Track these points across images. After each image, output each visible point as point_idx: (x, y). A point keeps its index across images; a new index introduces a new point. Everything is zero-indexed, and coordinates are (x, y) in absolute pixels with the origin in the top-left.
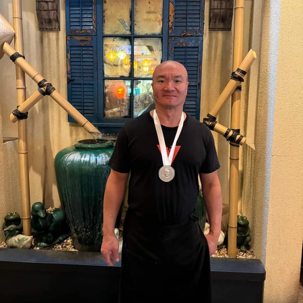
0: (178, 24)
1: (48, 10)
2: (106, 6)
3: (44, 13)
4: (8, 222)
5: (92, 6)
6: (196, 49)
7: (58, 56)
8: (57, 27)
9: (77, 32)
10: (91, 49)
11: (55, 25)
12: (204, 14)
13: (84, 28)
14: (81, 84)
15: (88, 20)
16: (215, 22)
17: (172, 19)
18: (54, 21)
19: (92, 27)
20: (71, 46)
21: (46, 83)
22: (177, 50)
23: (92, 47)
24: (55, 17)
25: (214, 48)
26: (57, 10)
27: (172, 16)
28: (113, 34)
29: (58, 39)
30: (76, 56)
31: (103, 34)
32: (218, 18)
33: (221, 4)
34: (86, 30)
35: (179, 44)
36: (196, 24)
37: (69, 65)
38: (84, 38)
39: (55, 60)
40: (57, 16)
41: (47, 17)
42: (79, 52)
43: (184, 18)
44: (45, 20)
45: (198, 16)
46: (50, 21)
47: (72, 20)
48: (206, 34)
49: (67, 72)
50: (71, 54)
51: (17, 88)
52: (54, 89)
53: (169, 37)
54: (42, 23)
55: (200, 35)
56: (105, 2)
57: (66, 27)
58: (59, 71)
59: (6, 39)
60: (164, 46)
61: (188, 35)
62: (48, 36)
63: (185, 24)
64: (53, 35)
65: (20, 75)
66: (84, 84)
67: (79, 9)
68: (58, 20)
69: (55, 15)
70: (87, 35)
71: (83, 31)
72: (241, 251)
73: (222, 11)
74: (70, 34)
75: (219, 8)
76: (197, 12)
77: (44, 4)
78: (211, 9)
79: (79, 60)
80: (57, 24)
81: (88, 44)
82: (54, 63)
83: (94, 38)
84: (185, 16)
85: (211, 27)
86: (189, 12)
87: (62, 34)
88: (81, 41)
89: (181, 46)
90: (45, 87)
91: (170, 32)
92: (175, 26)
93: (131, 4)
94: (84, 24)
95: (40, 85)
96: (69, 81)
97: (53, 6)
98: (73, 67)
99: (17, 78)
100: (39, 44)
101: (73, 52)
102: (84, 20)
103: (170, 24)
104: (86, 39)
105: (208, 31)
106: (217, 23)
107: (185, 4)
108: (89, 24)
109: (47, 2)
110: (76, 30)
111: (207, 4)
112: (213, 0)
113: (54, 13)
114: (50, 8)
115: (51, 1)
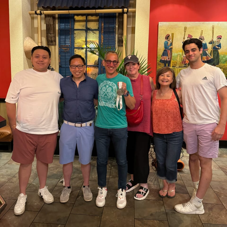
1: (51, 37)
2: (75, 35)
3: (49, 38)
5: (69, 35)
7: (55, 56)
8: (55, 44)
9: (63, 46)
10: (69, 53)
11: (54, 43)
12: (115, 39)
13: (66, 44)
14: (64, 68)
15: (68, 41)
16: (120, 43)
17: (102, 42)
18: (54, 42)
19: (69, 44)
20: (61, 52)
21: (51, 68)
23: (69, 52)
24: (54, 40)
26: (55, 37)
27: (102, 40)
28: (78, 47)
29: (55, 49)
30: (63, 56)
31: (74, 47)
34: (67, 45)
36: (112, 44)
37: (60, 60)
39: (54, 57)
40: (55, 39)
41: (51, 40)
42: (64, 54)
44: (50, 41)
46: (52, 41)
47: (61, 41)
49: (59, 63)
50: (61, 55)
54: (49, 42)
55: (114, 48)
56: (75, 34)
57: (59, 44)
58: (55, 62)
61: (109, 48)
62: (51, 47)
63: (107, 44)
64: (53, 47)
66: (66, 68)
67: (64, 36)
68: (55, 41)
69: (54, 39)
70: (67, 47)
71: (66, 46)
74: (60, 47)
75: (121, 37)
76: (112, 39)
77: (49, 34)
78: (118, 38)
79: (64, 57)
80: (55, 43)
81: (68, 51)
83: (70, 48)
84: (108, 40)
85: (118, 45)
86: (110, 39)
87: (57, 47)
88: (65, 50)
91: (102, 46)
92: (104, 44)
93: (85, 35)
94: (66, 43)
96: (60, 67)
97: (53, 35)
98: (61, 61)
101: (61, 54)
102: (66, 41)
103: (102, 43)
104: (67, 49)
105: (117, 47)
106: (121, 43)
107: (108, 35)
108: (68, 43)
109: (51, 34)
110: (63, 45)
111: (117, 35)
112: (119, 34)
113: (54, 38)
114: (52, 36)
115: (52, 33)
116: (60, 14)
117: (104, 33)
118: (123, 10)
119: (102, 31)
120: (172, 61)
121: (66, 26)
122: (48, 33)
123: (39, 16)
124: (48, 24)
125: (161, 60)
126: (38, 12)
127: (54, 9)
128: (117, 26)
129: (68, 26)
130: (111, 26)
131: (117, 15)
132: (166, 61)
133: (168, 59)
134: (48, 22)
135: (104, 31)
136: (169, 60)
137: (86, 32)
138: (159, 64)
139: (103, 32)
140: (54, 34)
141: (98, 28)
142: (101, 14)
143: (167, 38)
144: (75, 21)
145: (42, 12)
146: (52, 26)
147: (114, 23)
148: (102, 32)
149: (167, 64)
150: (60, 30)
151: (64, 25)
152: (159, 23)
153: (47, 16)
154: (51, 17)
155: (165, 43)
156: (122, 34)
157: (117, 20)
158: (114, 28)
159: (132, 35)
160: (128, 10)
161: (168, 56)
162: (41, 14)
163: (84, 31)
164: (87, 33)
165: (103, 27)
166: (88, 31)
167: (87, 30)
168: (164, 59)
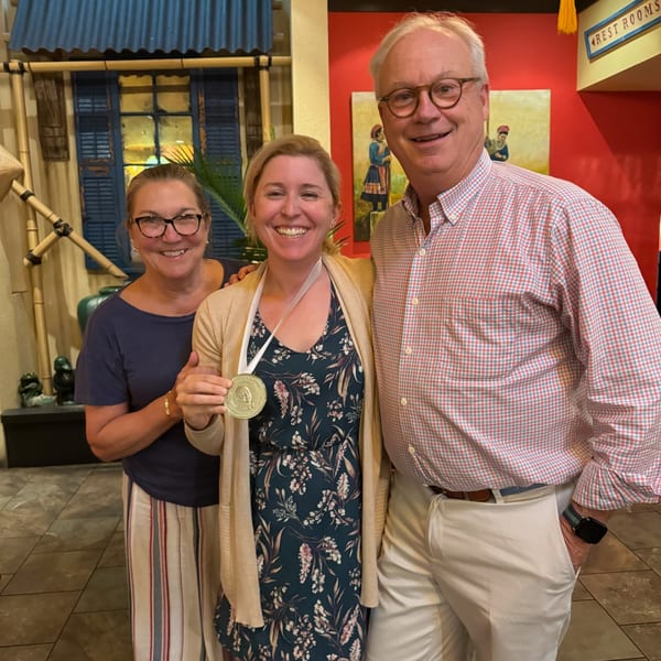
0: (211, 151)
1: (54, 137)
2: (124, 131)
3: (49, 140)
4: (24, 382)
5: (107, 131)
6: (235, 180)
7: (69, 190)
8: (66, 156)
9: (91, 161)
10: (109, 180)
11: (63, 153)
12: (240, 140)
13: (100, 156)
14: (99, 223)
15: (104, 147)
16: (253, 149)
17: (203, 145)
18: (62, 149)
19: (109, 156)
20: (85, 179)
21: (63, 223)
23: (111, 178)
26: (66, 136)
27: (204, 142)
29: (67, 170)
30: (92, 189)
31: (123, 162)
33: (257, 130)
34: (102, 159)
36: (232, 151)
37: (83, 201)
38: (99, 168)
39: (66, 193)
40: (65, 144)
41: (53, 145)
42: (95, 185)
43: (218, 145)
44: (51, 148)
45: (234, 143)
46: (56, 149)
47: (84, 147)
48: (244, 162)
49: (82, 209)
50: (85, 188)
51: (29, 231)
52: (71, 229)
54: (47, 152)
55: (238, 163)
56: (124, 126)
57: (77, 155)
58: (70, 207)
59: (15, 176)
61: (224, 163)
62: (55, 166)
63: (218, 151)
64: (61, 165)
65: (31, 215)
66: (103, 223)
67: (92, 134)
68: (66, 148)
69: (63, 142)
70: (102, 163)
71: (99, 160)
74: (82, 163)
76: (231, 138)
77: (48, 130)
78: (248, 136)
79: (95, 194)
80: (66, 153)
81: (105, 175)
82: (64, 198)
83: (113, 168)
84: (218, 142)
85: (249, 155)
86: (223, 138)
87: (73, 164)
88: (97, 171)
90: (63, 228)
92: (209, 154)
93: (154, 128)
94: (99, 151)
95: (56, 225)
96: (85, 220)
97: (60, 132)
98: (88, 203)
99: (28, 219)
100: (44, 175)
101: (87, 185)
102: (99, 147)
103: (203, 152)
104: (102, 169)
107: (218, 128)
108: (105, 153)
109: (52, 127)
110: (90, 159)
111: (242, 129)
112: (248, 126)
113: (62, 140)
114: (57, 134)
115: (57, 125)
116: (77, 72)
117: (208, 122)
118: (258, 60)
119: (202, 118)
120: (391, 195)
121: (97, 106)
122: (44, 124)
123: (17, 78)
124: (43, 100)
125: (364, 193)
126: (14, 64)
127: (58, 56)
128: (241, 104)
129: (101, 105)
130: (224, 102)
131: (240, 72)
132: (378, 195)
133: (382, 189)
134: (42, 94)
135: (207, 117)
136: (384, 193)
137: (154, 119)
138: (359, 205)
139: (204, 119)
140: (61, 127)
141: (190, 109)
142: (197, 69)
143: (377, 136)
144: (120, 90)
145: (26, 64)
146: (56, 106)
147: (234, 95)
148: (201, 121)
149: (380, 204)
150: (80, 117)
151: (88, 101)
152: (354, 94)
153: (37, 76)
154: (50, 79)
155: (370, 149)
156: (259, 125)
157: (240, 86)
158: (234, 108)
159: (284, 129)
160: (270, 60)
161: (379, 181)
162: (22, 71)
163: (150, 118)
164: (159, 125)
165: (203, 106)
166: (162, 118)
167: (159, 115)
168: (370, 192)
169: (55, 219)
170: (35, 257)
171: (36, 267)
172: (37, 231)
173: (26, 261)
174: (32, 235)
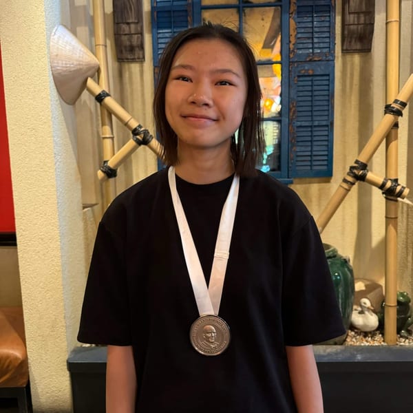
0: (301, 46)
1: (130, 34)
3: (124, 38)
6: (327, 78)
7: (143, 96)
8: (141, 57)
12: (335, 31)
16: (350, 42)
17: (293, 40)
18: (138, 49)
21: (142, 129)
22: (301, 79)
24: (139, 43)
25: (349, 75)
26: (142, 34)
27: (293, 36)
32: (355, 36)
33: (359, 18)
35: (303, 72)
36: (326, 45)
40: (141, 42)
41: (128, 43)
43: (308, 38)
44: (126, 47)
45: (327, 35)
47: (160, 46)
48: (338, 57)
51: (104, 138)
52: (152, 137)
53: (291, 63)
54: (121, 52)
55: (332, 59)
57: (154, 55)
59: (90, 73)
60: (283, 75)
61: (316, 59)
62: (129, 68)
63: (310, 45)
65: (107, 120)
67: (170, 31)
69: (139, 40)
72: (401, 337)
73: (360, 27)
75: (356, 23)
76: (325, 29)
77: (124, 26)
78: (344, 25)
84: (310, 35)
85: (345, 48)
86: (316, 29)
89: (306, 74)
90: (142, 136)
91: (291, 56)
92: (298, 49)
95: (135, 132)
99: (103, 124)
103: (291, 46)
105: (340, 54)
106: (353, 43)
107: (310, 19)
109: (128, 24)
113: (138, 38)
114: (133, 32)
115: (133, 21)
117: (298, 13)
119: (293, 8)
122: (120, 21)
135: (298, 7)
139: (296, 8)
140: (137, 23)
148: (291, 11)
150: (157, 12)
156: (359, 13)
163: (234, 11)
164: (243, 17)
166: (247, 10)
167: (244, 5)
169: (134, 124)
170: (110, 169)
171: (111, 180)
172: (112, 138)
173: (100, 174)
174: (108, 143)
